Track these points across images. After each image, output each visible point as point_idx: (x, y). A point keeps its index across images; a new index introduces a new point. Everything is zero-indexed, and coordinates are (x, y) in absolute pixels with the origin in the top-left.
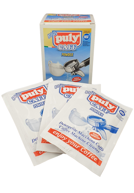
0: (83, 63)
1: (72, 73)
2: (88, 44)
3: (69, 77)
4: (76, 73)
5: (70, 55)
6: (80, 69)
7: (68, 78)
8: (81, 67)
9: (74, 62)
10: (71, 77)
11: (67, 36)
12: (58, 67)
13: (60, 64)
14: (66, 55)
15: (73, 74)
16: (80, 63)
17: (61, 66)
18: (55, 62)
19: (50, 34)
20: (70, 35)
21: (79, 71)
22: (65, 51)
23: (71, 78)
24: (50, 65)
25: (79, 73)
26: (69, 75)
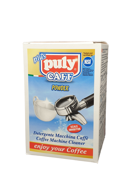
0: (83, 102)
1: (67, 118)
2: (90, 73)
3: (63, 123)
4: (73, 117)
5: (64, 88)
6: (79, 111)
7: (62, 125)
8: (80, 109)
9: (70, 100)
10: (66, 123)
11: (60, 61)
12: (47, 106)
13: (50, 103)
14: (59, 88)
15: (69, 120)
16: (78, 102)
17: (51, 105)
18: (43, 99)
19: (36, 58)
20: (64, 59)
21: (78, 115)
22: (56, 82)
23: (65, 126)
24: (36, 103)
25: (78, 117)
26: (62, 120)
